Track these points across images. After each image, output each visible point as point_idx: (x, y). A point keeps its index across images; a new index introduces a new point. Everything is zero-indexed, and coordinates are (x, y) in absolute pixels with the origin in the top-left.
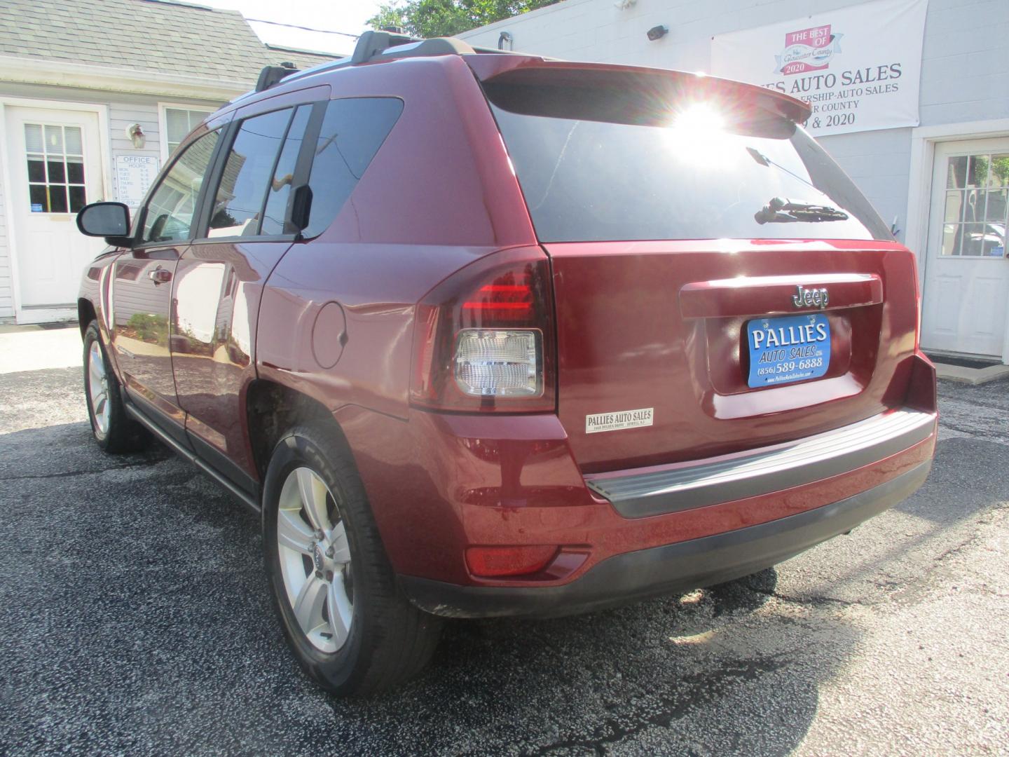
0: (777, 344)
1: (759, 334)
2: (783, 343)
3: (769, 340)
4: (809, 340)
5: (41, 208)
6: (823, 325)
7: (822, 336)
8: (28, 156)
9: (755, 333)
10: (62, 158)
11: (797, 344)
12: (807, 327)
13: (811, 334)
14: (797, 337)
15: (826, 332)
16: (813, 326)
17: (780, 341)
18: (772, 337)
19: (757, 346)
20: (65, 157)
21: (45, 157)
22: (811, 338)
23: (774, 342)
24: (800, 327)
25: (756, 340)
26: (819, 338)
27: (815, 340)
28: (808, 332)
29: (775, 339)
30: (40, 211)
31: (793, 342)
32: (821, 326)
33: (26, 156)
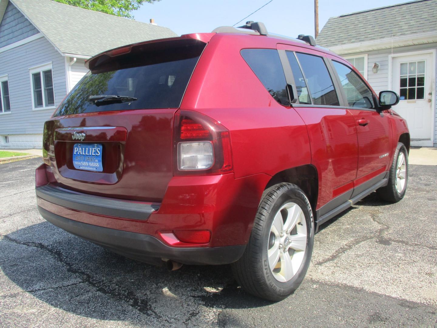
0: (81, 154)
1: (76, 149)
2: (83, 154)
3: (79, 152)
4: (93, 154)
5: (404, 98)
6: (99, 149)
7: (98, 154)
8: (401, 77)
9: (75, 148)
10: (415, 75)
11: (88, 155)
12: (93, 149)
13: (94, 152)
14: (89, 152)
15: (100, 152)
16: (96, 149)
17: (82, 153)
18: (80, 151)
19: (75, 153)
20: (416, 75)
21: (408, 76)
22: (94, 154)
23: (80, 153)
24: (91, 149)
25: (75, 151)
26: (97, 154)
27: (95, 155)
28: (93, 151)
29: (81, 152)
30: (404, 99)
31: (87, 154)
32: (98, 149)
33: (400, 77)
